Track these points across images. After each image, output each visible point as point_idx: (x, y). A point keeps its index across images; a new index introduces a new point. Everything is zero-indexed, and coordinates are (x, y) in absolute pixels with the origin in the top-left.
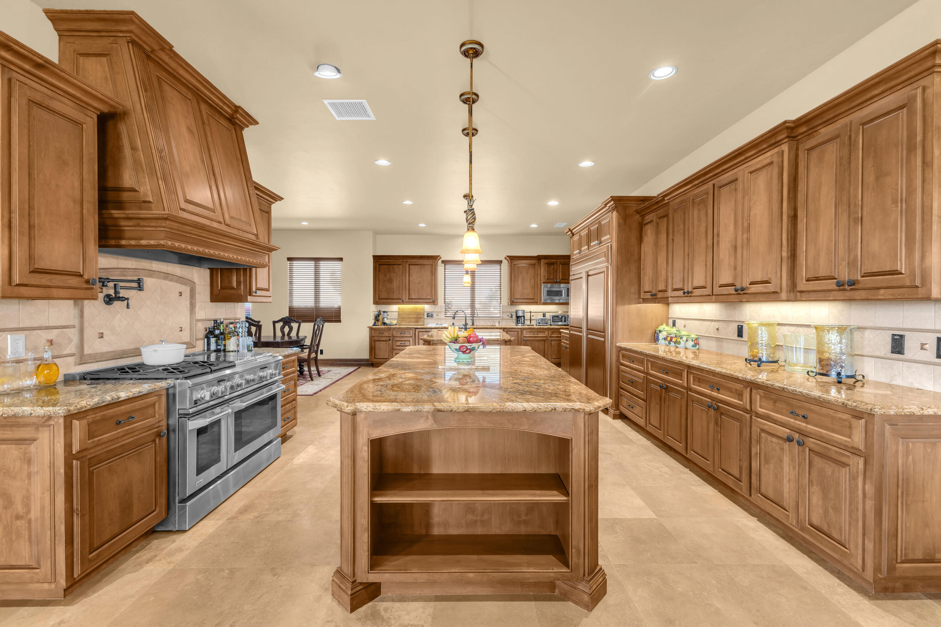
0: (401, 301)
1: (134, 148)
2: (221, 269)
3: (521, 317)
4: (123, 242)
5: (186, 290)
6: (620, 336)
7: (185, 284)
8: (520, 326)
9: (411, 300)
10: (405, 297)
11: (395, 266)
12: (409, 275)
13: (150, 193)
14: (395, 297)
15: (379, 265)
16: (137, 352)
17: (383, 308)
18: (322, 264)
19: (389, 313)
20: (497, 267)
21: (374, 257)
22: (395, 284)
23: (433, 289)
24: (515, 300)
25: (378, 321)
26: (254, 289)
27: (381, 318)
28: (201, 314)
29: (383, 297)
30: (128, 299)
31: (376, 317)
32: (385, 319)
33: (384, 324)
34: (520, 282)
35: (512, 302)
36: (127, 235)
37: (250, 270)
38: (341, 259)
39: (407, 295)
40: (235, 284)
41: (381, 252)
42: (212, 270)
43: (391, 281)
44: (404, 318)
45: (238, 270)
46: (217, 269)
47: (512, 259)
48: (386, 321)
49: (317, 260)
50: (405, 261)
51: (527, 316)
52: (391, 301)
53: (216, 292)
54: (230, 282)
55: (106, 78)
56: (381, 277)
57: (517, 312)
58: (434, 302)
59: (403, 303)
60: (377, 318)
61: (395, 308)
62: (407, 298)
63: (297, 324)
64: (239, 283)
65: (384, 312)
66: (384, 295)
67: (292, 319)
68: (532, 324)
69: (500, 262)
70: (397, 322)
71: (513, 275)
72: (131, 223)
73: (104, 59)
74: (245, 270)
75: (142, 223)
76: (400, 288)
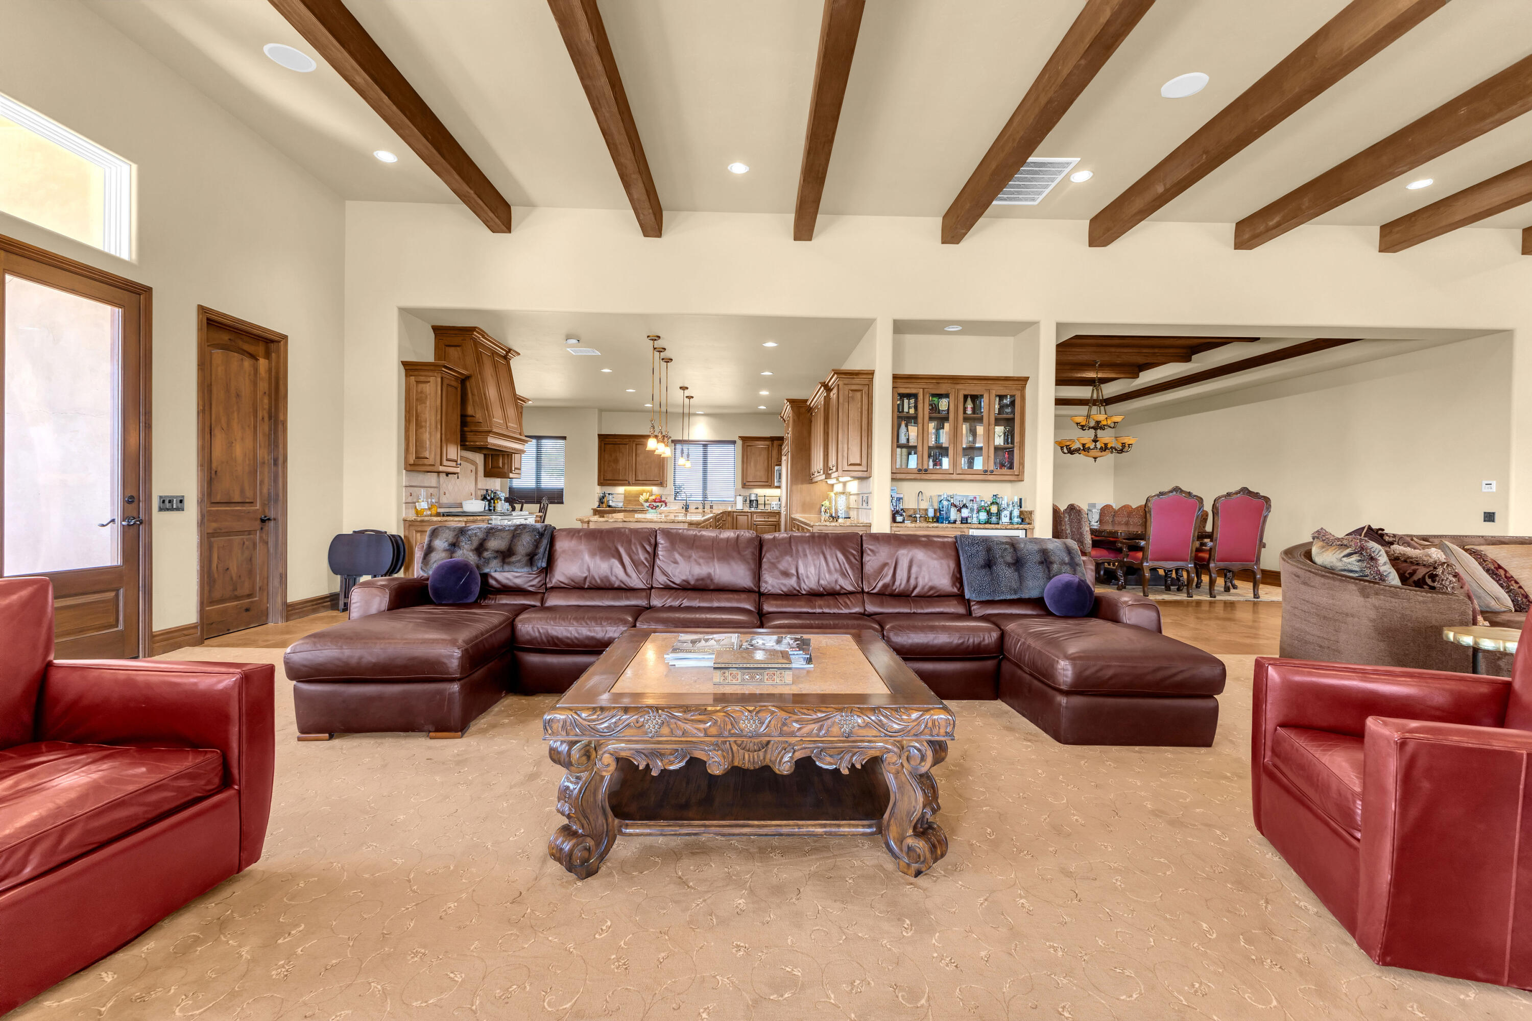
0: (627, 482)
1: (473, 395)
2: (492, 455)
3: (753, 501)
4: (467, 443)
5: (473, 468)
6: (794, 509)
7: (472, 464)
8: (753, 509)
9: (637, 482)
10: (631, 478)
11: (621, 446)
12: (636, 455)
13: (481, 418)
14: (621, 478)
15: (605, 444)
16: (461, 505)
17: (608, 490)
18: (544, 442)
19: (614, 496)
20: (731, 447)
21: (600, 436)
22: (621, 464)
23: (661, 470)
24: (748, 484)
25: (602, 503)
26: (513, 469)
27: (605, 500)
28: (480, 486)
29: (608, 479)
30: (458, 473)
31: (600, 499)
32: (610, 501)
33: (609, 506)
34: (752, 464)
35: (745, 486)
36: (468, 439)
37: (512, 455)
38: (564, 438)
39: (634, 476)
40: (501, 465)
41: (606, 431)
42: (485, 455)
43: (616, 461)
44: (630, 500)
45: (503, 455)
46: (489, 455)
47: (744, 439)
48: (611, 503)
49: (539, 438)
50: (632, 440)
51: (761, 501)
52: (617, 482)
53: (488, 470)
54: (498, 463)
55: (460, 358)
56: (606, 456)
57: (750, 496)
58: (661, 484)
59: (629, 484)
60: (601, 501)
61: (621, 490)
62: (634, 479)
63: (520, 505)
64: (504, 464)
65: (609, 494)
66: (609, 476)
67: (515, 499)
68: (766, 508)
69: (734, 442)
70: (623, 505)
71: (745, 457)
72: (472, 434)
73: (458, 348)
74: (508, 455)
75: (478, 434)
76: (626, 469)
